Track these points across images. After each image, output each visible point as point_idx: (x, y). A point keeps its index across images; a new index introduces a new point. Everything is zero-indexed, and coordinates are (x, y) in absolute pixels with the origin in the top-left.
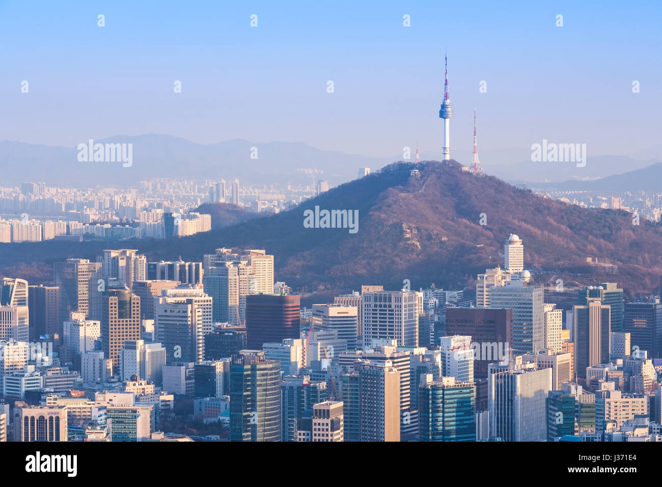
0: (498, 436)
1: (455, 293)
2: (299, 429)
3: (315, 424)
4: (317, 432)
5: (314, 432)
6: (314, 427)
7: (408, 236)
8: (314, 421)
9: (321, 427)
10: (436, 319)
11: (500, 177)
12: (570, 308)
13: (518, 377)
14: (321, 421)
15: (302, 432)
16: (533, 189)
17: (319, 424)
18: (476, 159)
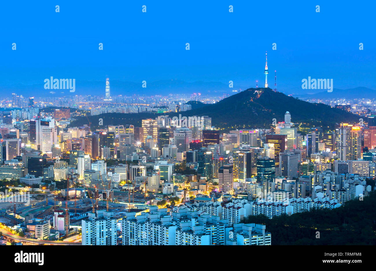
1: (269, 130)
3: (224, 171)
4: (225, 174)
5: (224, 174)
6: (224, 172)
7: (254, 112)
8: (224, 170)
9: (226, 172)
10: (263, 138)
11: (284, 93)
12: (305, 135)
13: (289, 157)
14: (226, 170)
15: (220, 174)
16: (294, 97)
17: (226, 171)
18: (276, 87)
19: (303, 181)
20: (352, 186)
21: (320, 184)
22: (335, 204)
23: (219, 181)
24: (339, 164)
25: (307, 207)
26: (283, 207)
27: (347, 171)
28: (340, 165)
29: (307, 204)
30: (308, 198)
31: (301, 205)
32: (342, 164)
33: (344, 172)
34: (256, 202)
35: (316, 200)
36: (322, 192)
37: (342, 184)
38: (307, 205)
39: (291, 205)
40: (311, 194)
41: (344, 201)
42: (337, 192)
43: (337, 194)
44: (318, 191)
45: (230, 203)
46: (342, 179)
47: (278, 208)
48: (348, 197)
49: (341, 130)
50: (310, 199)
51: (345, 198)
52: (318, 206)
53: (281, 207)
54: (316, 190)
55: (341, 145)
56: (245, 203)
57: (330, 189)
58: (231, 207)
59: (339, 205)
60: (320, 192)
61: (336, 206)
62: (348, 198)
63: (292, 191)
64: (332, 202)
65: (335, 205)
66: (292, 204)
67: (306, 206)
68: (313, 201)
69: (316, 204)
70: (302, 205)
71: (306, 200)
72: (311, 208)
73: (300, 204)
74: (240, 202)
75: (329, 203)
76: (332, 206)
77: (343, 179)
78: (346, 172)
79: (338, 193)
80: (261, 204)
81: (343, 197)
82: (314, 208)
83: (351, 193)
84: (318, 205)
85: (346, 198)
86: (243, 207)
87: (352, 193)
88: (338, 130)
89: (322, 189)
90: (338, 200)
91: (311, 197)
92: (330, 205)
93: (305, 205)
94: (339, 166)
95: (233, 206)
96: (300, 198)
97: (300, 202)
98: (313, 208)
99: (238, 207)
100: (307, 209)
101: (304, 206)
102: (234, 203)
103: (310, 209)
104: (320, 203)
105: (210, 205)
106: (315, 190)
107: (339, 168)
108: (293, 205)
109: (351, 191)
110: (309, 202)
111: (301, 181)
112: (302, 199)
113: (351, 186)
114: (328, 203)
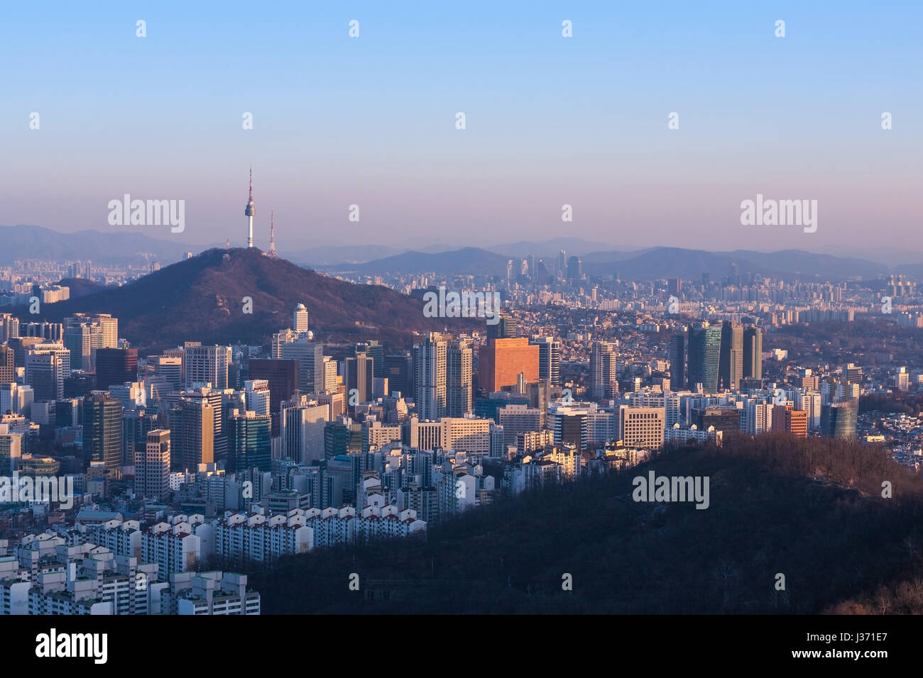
0: (288, 456)
1: (256, 348)
2: (136, 450)
3: (149, 447)
4: (150, 453)
5: (147, 453)
6: (147, 449)
7: (220, 304)
8: (148, 445)
9: (153, 449)
10: (242, 368)
11: (291, 260)
12: (343, 359)
13: (304, 411)
14: (153, 444)
15: (139, 453)
16: (315, 270)
17: (152, 447)
18: (273, 247)
19: (337, 469)
20: (451, 479)
21: (375, 475)
22: (411, 520)
23: (137, 471)
24: (419, 427)
25: (347, 530)
26: (289, 532)
27: (440, 445)
28: (423, 429)
29: (347, 522)
30: (347, 508)
31: (331, 524)
32: (426, 427)
33: (433, 445)
34: (225, 520)
35: (366, 513)
36: (382, 495)
37: (427, 474)
38: (347, 526)
39: (307, 526)
40: (356, 498)
41: (433, 514)
42: (416, 493)
43: (416, 497)
44: (373, 491)
45: (162, 524)
46: (427, 463)
47: (278, 533)
48: (441, 504)
49: (424, 347)
50: (352, 511)
51: (433, 507)
52: (371, 526)
53: (285, 531)
54: (367, 489)
55: (424, 384)
56: (198, 524)
57: (400, 486)
58: (165, 533)
59: (420, 524)
60: (375, 493)
61: (413, 527)
62: (441, 508)
63: (310, 491)
64: (404, 516)
65: (411, 524)
66: (309, 523)
67: (344, 528)
68: (360, 516)
69: (367, 523)
70: (335, 526)
71: (343, 512)
72: (354, 533)
73: (329, 522)
74: (186, 522)
75: (397, 518)
76: (405, 526)
77: (429, 462)
78: (436, 445)
79: (419, 495)
80: (237, 525)
81: (430, 505)
82: (362, 532)
83: (447, 494)
84: (372, 524)
85: (436, 506)
86: (195, 533)
87: (450, 495)
88: (418, 347)
89: (380, 487)
90: (419, 511)
91: (354, 506)
92: (400, 523)
93: (342, 525)
94: (419, 432)
95: (169, 531)
96: (330, 509)
97: (329, 519)
98: (360, 532)
99: (181, 533)
100: (346, 534)
101: (339, 528)
102: (171, 523)
103: (351, 535)
104: (375, 520)
105: (113, 530)
106: (365, 490)
107: (419, 436)
108: (314, 525)
109: (447, 490)
110: (349, 517)
111: (332, 469)
112: (334, 511)
113: (447, 478)
114: (394, 519)
